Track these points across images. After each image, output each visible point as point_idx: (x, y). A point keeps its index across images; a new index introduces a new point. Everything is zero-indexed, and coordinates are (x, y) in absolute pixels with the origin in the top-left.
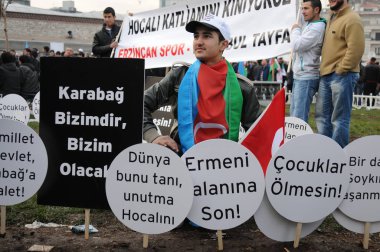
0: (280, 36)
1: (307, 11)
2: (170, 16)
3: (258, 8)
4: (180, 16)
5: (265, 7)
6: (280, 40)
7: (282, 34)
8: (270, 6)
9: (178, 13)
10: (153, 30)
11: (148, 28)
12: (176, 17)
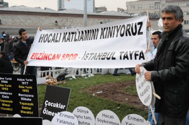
0: (138, 55)
1: (156, 41)
2: (68, 34)
3: (122, 35)
4: (74, 35)
5: (127, 35)
6: (138, 57)
7: (139, 53)
8: (130, 35)
9: (73, 33)
10: (56, 41)
11: (53, 40)
12: (71, 35)
